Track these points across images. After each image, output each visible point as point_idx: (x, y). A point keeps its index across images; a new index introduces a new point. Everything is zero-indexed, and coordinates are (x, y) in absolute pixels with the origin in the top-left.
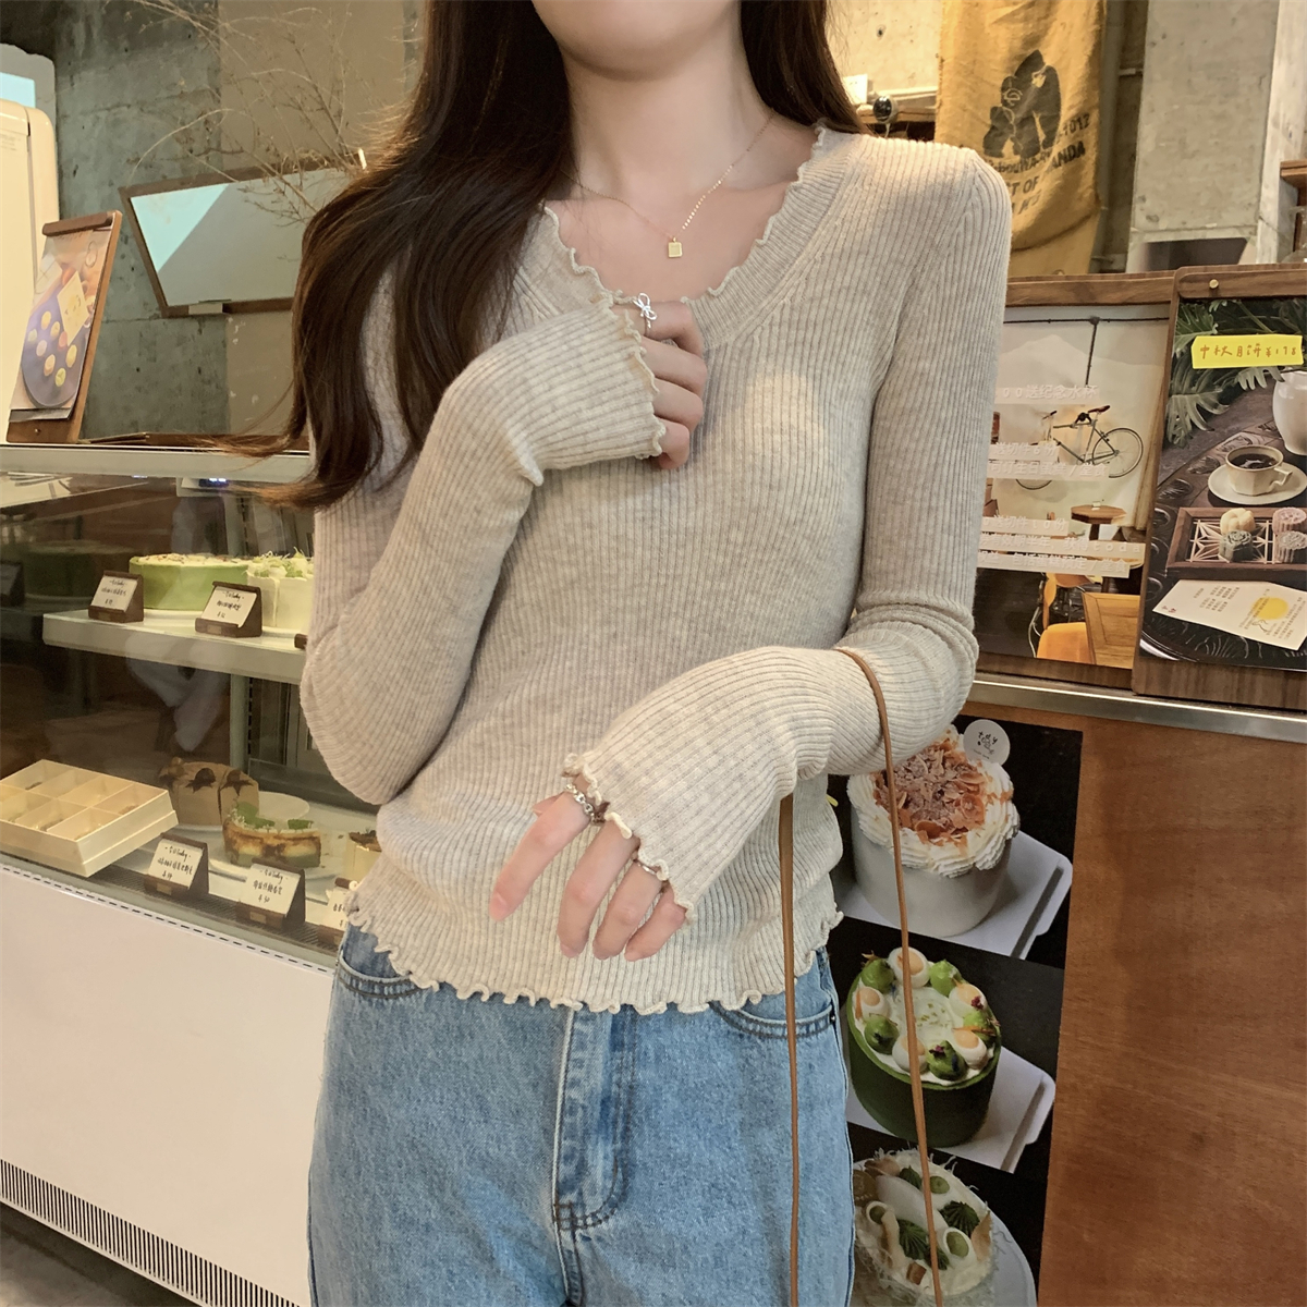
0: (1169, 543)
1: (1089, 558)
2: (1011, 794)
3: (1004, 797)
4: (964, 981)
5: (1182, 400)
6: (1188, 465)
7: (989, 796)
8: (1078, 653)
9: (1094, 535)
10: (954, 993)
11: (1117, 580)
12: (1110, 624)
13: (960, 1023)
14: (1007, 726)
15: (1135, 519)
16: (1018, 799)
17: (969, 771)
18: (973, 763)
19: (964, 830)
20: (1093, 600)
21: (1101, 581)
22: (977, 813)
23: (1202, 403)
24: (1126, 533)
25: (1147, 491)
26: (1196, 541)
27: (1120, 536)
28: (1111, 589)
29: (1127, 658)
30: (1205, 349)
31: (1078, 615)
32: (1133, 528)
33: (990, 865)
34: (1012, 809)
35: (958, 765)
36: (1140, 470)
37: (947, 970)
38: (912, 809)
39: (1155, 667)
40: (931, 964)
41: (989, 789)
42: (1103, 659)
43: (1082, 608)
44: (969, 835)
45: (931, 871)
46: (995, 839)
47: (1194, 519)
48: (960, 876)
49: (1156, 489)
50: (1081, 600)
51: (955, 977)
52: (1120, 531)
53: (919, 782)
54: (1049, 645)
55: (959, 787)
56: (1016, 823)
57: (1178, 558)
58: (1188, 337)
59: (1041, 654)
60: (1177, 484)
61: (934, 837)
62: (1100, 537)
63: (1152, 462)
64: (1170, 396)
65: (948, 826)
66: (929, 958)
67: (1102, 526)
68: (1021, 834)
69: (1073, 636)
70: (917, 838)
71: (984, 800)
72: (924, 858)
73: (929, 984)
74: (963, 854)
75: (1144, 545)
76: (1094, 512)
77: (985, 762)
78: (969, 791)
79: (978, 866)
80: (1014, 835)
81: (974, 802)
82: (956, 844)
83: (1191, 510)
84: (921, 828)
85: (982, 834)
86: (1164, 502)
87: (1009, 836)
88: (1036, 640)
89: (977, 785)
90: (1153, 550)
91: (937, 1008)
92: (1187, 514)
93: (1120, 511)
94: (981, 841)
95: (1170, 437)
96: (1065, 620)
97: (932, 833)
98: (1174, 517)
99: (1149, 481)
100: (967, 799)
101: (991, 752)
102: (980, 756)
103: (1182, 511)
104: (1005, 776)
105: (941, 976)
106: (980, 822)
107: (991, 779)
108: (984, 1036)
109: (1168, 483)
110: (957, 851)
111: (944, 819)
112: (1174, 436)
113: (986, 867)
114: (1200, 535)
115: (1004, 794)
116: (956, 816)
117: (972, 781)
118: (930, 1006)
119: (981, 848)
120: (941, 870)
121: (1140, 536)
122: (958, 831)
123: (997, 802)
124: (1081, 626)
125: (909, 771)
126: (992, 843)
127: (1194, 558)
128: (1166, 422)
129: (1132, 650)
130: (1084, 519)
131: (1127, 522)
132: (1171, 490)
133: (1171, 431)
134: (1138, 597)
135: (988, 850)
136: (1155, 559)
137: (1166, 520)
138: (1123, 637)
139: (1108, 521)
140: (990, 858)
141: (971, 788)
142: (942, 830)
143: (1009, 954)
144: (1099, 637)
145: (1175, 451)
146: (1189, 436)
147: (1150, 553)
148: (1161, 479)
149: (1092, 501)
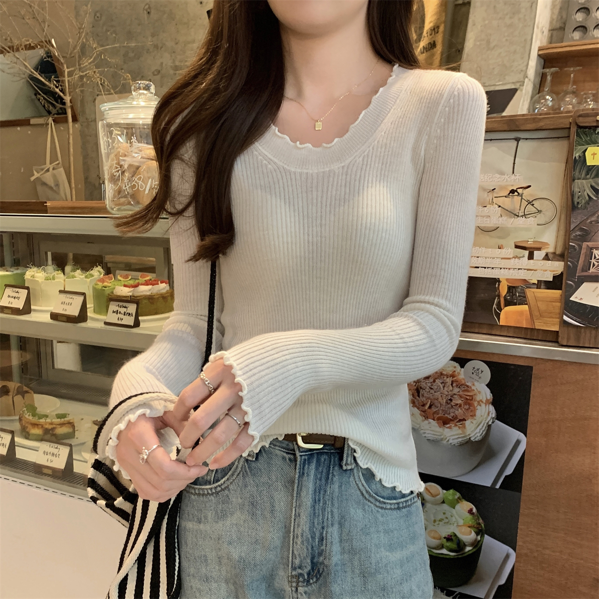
0: (578, 261)
1: (528, 270)
2: (491, 400)
3: (487, 401)
4: (464, 500)
5: (582, 183)
6: (587, 219)
7: (478, 402)
8: (524, 322)
9: (531, 257)
10: (458, 507)
11: (546, 282)
12: (542, 306)
13: (461, 522)
14: (489, 364)
15: (556, 248)
16: (494, 403)
17: (467, 388)
18: (469, 384)
19: (464, 420)
20: (531, 293)
21: (536, 282)
22: (471, 411)
23: (593, 184)
24: (550, 256)
25: (562, 233)
26: (593, 261)
27: (547, 258)
28: (542, 287)
29: (554, 325)
30: (594, 154)
31: (523, 301)
32: (554, 253)
33: (479, 438)
34: (492, 409)
35: (460, 385)
36: (556, 222)
37: (454, 495)
38: (434, 409)
39: (572, 331)
40: (445, 491)
41: (478, 398)
42: (539, 325)
43: (525, 297)
44: (467, 423)
45: (445, 442)
46: (482, 425)
47: (592, 249)
48: (462, 445)
49: (568, 232)
50: (524, 293)
51: (459, 498)
52: (547, 255)
53: (438, 394)
54: (506, 318)
55: (461, 397)
56: (494, 416)
57: (583, 270)
58: (584, 148)
59: (502, 322)
60: (582, 230)
61: (447, 424)
62: (534, 259)
63: (563, 217)
64: (574, 180)
65: (454, 418)
66: (443, 488)
67: (536, 252)
68: (496, 420)
69: (521, 313)
70: (437, 425)
71: (476, 404)
72: (441, 435)
73: (443, 502)
74: (464, 433)
75: (562, 263)
76: (530, 244)
77: (476, 383)
78: (467, 399)
79: (472, 439)
80: (493, 422)
81: (470, 405)
82: (459, 427)
83: (590, 244)
84: (439, 419)
85: (475, 422)
86: (574, 240)
87: (490, 423)
88: (498, 316)
89: (472, 396)
90: (569, 266)
91: (448, 515)
92: (588, 246)
93: (546, 244)
94: (473, 426)
95: (576, 203)
96: (515, 304)
97: (445, 422)
98: (581, 247)
99: (562, 227)
100: (465, 404)
101: (480, 378)
102: (474, 381)
103: (585, 245)
104: (488, 391)
105: (450, 498)
106: (473, 416)
107: (480, 392)
108: (476, 530)
109: (576, 229)
110: (460, 431)
111: (452, 414)
112: (578, 203)
113: (477, 440)
114: (595, 257)
115: (487, 400)
116: (459, 412)
117: (469, 394)
118: (444, 513)
119: (474, 429)
120: (451, 441)
121: (559, 258)
122: (460, 420)
123: (483, 405)
124: (525, 307)
125: (431, 389)
126: (480, 427)
127: (592, 270)
128: (573, 196)
129: (558, 320)
130: (524, 248)
131: (551, 250)
132: (578, 233)
133: (576, 200)
134: (559, 292)
135: (478, 430)
136: (570, 270)
137: (575, 250)
138: (550, 313)
139: (539, 249)
140: (479, 435)
141: (468, 398)
142: (451, 420)
143: (489, 486)
144: (536, 313)
145: (580, 211)
146: (587, 203)
147: (566, 266)
148: (572, 227)
149: (529, 239)
